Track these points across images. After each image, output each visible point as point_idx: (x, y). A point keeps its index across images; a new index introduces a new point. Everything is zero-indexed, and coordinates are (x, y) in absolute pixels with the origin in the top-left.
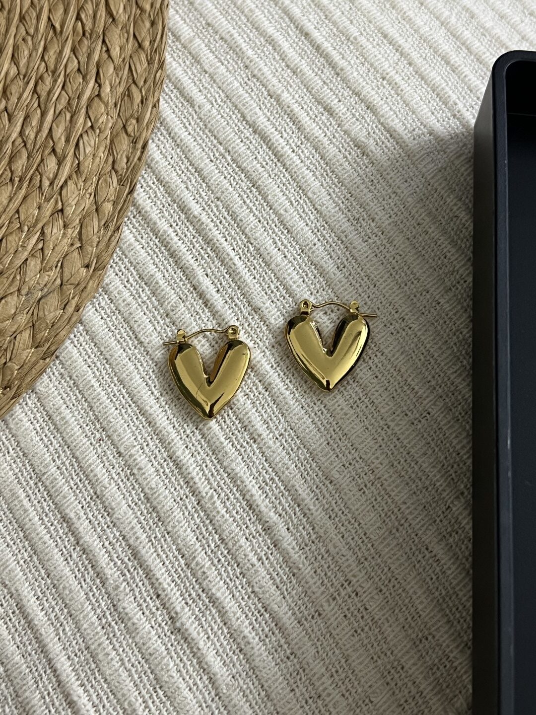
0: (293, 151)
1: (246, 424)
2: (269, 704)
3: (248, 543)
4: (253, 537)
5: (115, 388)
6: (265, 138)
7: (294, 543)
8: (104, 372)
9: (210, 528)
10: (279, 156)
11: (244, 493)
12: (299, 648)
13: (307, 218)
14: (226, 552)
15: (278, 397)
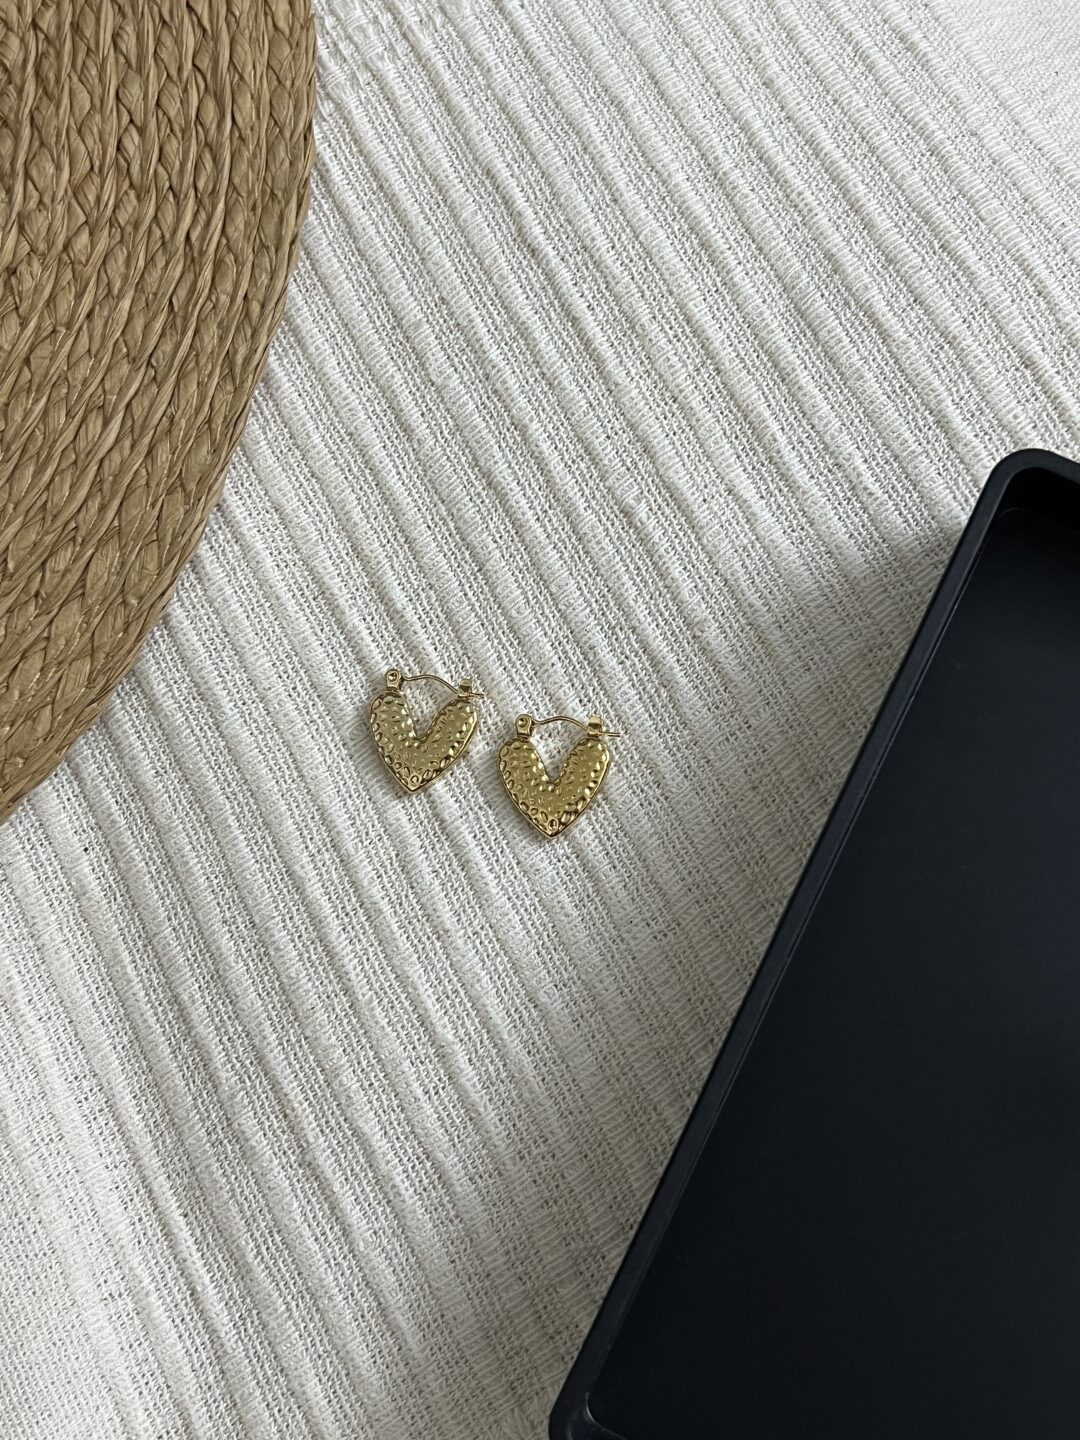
0: (538, 519)
1: (430, 911)
2: (420, 1274)
3: (414, 1069)
4: (422, 1062)
5: (259, 833)
6: (502, 498)
7: (476, 1079)
8: (246, 809)
9: (364, 1041)
10: (519, 528)
11: (417, 1003)
12: (467, 1212)
13: (546, 624)
14: (381, 1075)
15: (477, 880)
